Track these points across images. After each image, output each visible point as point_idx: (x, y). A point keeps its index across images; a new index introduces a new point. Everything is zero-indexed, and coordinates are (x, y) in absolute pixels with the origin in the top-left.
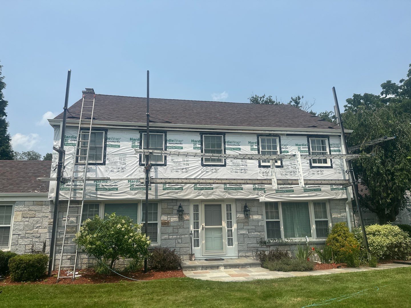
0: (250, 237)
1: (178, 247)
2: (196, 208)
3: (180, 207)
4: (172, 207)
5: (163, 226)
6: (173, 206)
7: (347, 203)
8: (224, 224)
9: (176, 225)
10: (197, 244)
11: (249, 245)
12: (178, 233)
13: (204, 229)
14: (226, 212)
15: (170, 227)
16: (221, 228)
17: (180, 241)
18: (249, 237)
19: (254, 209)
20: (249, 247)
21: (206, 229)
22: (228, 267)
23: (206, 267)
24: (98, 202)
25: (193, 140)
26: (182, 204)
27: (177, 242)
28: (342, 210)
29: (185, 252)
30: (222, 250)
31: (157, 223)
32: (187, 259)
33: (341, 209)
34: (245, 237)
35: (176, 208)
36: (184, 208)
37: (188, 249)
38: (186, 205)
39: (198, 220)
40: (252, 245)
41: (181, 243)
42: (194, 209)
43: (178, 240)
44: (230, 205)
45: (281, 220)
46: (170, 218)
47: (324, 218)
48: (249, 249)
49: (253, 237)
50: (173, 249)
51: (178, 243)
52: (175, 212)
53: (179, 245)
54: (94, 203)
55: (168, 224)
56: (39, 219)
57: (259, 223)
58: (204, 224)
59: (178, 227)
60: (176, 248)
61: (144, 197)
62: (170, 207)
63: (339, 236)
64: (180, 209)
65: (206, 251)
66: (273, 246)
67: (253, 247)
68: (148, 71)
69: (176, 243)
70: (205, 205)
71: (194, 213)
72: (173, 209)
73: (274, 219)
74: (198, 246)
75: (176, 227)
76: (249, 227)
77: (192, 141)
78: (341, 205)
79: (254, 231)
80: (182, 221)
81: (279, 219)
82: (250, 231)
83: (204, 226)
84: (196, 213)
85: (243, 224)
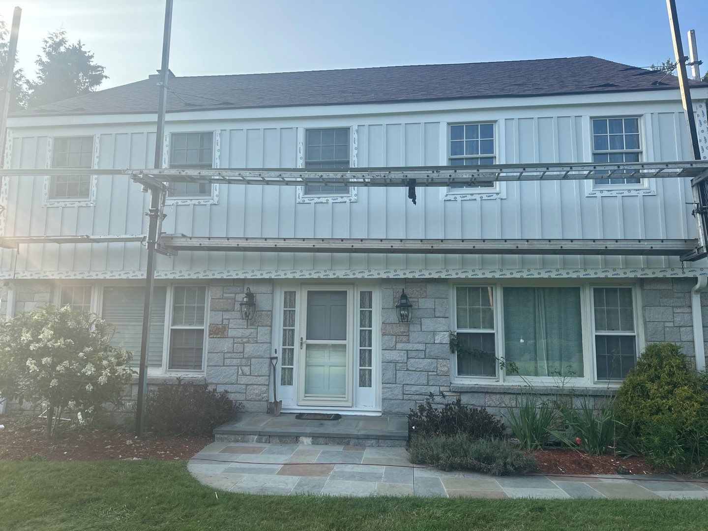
0: (410, 369)
1: (242, 383)
2: (290, 298)
4: (234, 295)
5: (213, 338)
6: (236, 294)
7: (697, 291)
9: (239, 335)
10: (287, 380)
11: (407, 388)
12: (243, 352)
13: (304, 346)
14: (358, 309)
15: (227, 339)
16: (345, 346)
17: (247, 370)
18: (407, 370)
19: (425, 303)
20: (407, 393)
21: (309, 347)
23: (270, 436)
24: (89, 284)
27: (240, 372)
28: (679, 310)
29: (256, 395)
30: (343, 396)
31: (202, 330)
33: (677, 307)
34: (398, 368)
35: (241, 297)
36: (259, 298)
37: (266, 388)
38: (263, 291)
39: (293, 325)
40: (414, 389)
41: (250, 375)
42: (285, 302)
43: (243, 368)
44: (370, 293)
45: (499, 330)
46: (228, 321)
47: (623, 329)
48: (406, 397)
49: (419, 370)
51: (244, 374)
52: (239, 306)
53: (243, 380)
55: (223, 333)
57: (437, 337)
58: (304, 336)
59: (245, 340)
60: (239, 384)
62: (228, 295)
65: (307, 395)
66: (470, 395)
67: (417, 393)
69: (238, 375)
70: (310, 293)
71: (285, 311)
72: (235, 301)
73: (480, 328)
74: (290, 383)
75: (239, 340)
76: (409, 346)
78: (676, 295)
79: (422, 355)
80: (254, 327)
81: (492, 327)
82: (411, 354)
83: (304, 340)
84: (290, 311)
85: (395, 337)
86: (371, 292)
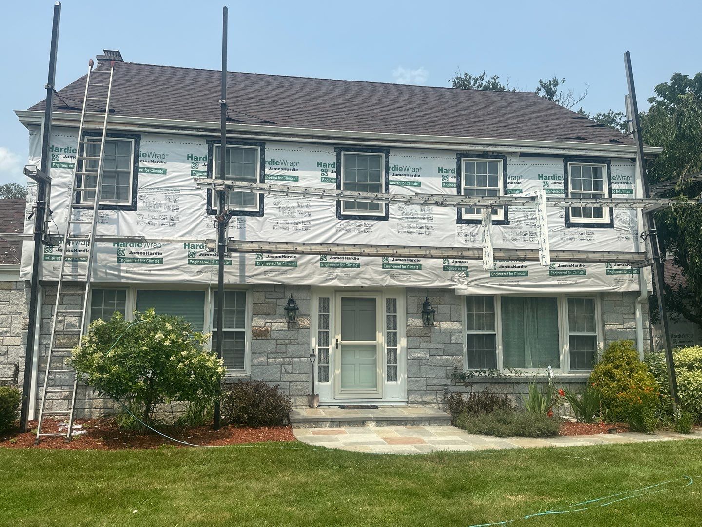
0: (432, 364)
1: (286, 380)
2: (324, 304)
3: (291, 301)
4: (275, 300)
5: (257, 339)
6: (277, 299)
7: (639, 302)
8: (381, 338)
9: (282, 337)
10: (324, 375)
11: (429, 381)
12: (285, 353)
13: (340, 347)
14: (385, 314)
15: (270, 341)
16: (374, 346)
17: (289, 368)
18: (430, 365)
19: (442, 309)
20: (429, 385)
21: (343, 346)
22: (384, 423)
23: (340, 421)
24: (123, 287)
25: (321, 162)
26: (296, 295)
27: (283, 371)
28: (626, 316)
29: (300, 390)
30: (375, 389)
31: (244, 332)
32: (303, 404)
33: (625, 314)
34: (422, 364)
35: (283, 302)
36: (300, 304)
37: (306, 384)
38: (303, 297)
39: (328, 328)
40: (436, 381)
41: (293, 373)
42: (320, 307)
43: (286, 366)
45: (499, 332)
46: (270, 324)
47: (588, 331)
48: (428, 388)
49: (438, 365)
50: (275, 384)
51: (287, 372)
52: (281, 311)
53: (287, 377)
54: (114, 289)
55: (266, 335)
56: (4, 316)
57: (453, 338)
58: (339, 337)
59: (287, 341)
60: (282, 381)
61: (215, 280)
62: (270, 300)
63: (617, 368)
64: (292, 305)
65: (343, 389)
66: (479, 384)
67: (438, 384)
68: (225, 9)
69: (281, 373)
70: (343, 299)
71: (320, 315)
72: (277, 306)
73: (483, 330)
74: (326, 379)
75: (282, 341)
76: (431, 346)
77: (318, 164)
78: (625, 305)
79: (441, 353)
80: (295, 330)
81: (494, 330)
82: (432, 352)
83: (339, 340)
84: (324, 315)
85: (419, 338)
86: (396, 299)
